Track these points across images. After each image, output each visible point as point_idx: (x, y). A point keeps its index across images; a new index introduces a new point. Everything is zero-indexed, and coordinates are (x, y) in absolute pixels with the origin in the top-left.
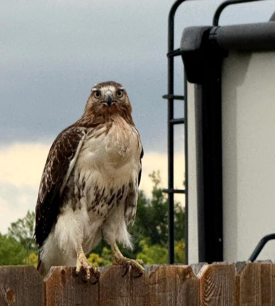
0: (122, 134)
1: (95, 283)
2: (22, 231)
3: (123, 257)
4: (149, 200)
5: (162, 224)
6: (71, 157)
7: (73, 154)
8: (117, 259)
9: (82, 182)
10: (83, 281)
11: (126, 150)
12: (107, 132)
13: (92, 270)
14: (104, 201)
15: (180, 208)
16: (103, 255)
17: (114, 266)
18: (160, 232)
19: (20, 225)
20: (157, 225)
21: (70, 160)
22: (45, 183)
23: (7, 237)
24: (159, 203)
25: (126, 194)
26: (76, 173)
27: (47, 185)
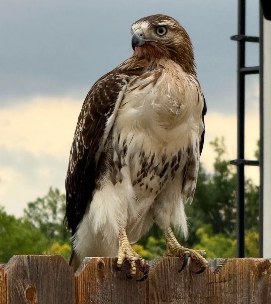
0: (174, 84)
1: (142, 280)
2: (41, 214)
3: (180, 246)
4: (209, 175)
5: (226, 207)
6: (109, 112)
7: (110, 109)
8: (172, 248)
9: (123, 146)
10: (127, 277)
11: (180, 106)
12: (155, 82)
13: (138, 262)
14: (154, 171)
15: (251, 186)
16: (148, 246)
17: (167, 257)
18: (224, 218)
19: (40, 206)
20: (220, 208)
21: (107, 117)
22: (76, 148)
23: (23, 221)
24: (224, 179)
25: (183, 163)
26: (115, 135)
27: (78, 150)
